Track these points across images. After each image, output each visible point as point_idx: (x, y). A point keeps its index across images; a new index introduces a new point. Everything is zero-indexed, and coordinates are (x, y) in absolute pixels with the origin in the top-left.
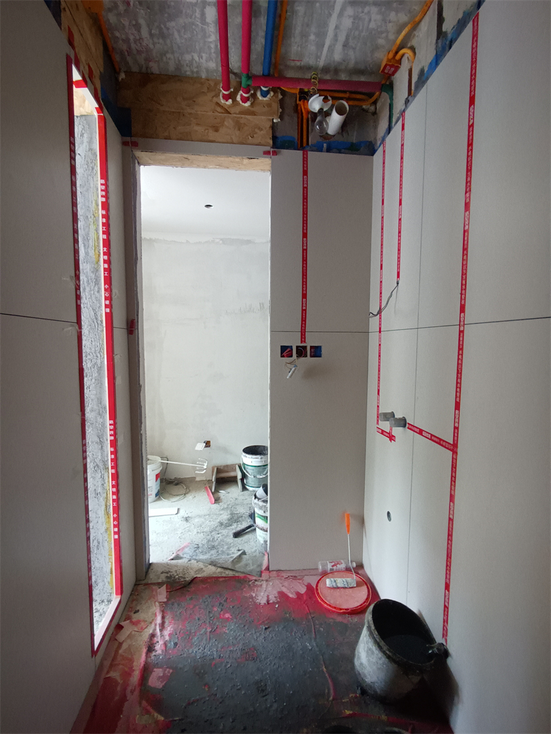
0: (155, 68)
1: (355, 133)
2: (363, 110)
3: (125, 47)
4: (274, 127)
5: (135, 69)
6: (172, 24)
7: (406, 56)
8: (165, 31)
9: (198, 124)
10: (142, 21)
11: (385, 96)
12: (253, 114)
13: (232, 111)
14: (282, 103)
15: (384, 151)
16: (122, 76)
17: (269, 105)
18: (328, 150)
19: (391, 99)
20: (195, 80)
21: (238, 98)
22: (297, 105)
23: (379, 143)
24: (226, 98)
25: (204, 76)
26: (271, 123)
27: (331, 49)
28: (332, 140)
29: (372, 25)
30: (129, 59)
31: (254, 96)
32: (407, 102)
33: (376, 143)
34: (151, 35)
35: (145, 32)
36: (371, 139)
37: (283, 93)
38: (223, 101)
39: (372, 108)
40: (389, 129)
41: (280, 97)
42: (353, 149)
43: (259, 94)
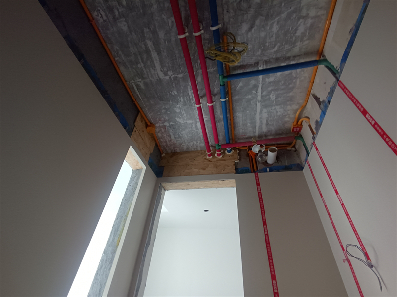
0: (178, 151)
1: (286, 161)
2: (288, 150)
3: (165, 144)
4: (235, 164)
5: (169, 152)
6: (183, 132)
7: (304, 122)
8: (181, 135)
9: (195, 168)
10: (171, 134)
11: (299, 141)
12: (224, 160)
13: (213, 160)
14: (239, 154)
15: (309, 166)
16: (164, 155)
17: (232, 156)
18: (271, 171)
19: (303, 141)
20: (196, 152)
21: (216, 155)
22: (248, 154)
23: (304, 163)
24: (210, 156)
25: (199, 149)
26: (234, 163)
27: (260, 127)
28: (273, 166)
29: (279, 114)
30: (167, 148)
31: (224, 153)
32: (314, 138)
33: (302, 164)
34: (175, 138)
35: (173, 137)
36: (298, 162)
37: (239, 150)
38: (208, 157)
39: (294, 149)
40: (308, 154)
41: (238, 152)
42: (287, 168)
43: (226, 152)
